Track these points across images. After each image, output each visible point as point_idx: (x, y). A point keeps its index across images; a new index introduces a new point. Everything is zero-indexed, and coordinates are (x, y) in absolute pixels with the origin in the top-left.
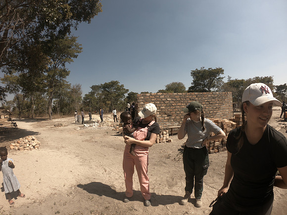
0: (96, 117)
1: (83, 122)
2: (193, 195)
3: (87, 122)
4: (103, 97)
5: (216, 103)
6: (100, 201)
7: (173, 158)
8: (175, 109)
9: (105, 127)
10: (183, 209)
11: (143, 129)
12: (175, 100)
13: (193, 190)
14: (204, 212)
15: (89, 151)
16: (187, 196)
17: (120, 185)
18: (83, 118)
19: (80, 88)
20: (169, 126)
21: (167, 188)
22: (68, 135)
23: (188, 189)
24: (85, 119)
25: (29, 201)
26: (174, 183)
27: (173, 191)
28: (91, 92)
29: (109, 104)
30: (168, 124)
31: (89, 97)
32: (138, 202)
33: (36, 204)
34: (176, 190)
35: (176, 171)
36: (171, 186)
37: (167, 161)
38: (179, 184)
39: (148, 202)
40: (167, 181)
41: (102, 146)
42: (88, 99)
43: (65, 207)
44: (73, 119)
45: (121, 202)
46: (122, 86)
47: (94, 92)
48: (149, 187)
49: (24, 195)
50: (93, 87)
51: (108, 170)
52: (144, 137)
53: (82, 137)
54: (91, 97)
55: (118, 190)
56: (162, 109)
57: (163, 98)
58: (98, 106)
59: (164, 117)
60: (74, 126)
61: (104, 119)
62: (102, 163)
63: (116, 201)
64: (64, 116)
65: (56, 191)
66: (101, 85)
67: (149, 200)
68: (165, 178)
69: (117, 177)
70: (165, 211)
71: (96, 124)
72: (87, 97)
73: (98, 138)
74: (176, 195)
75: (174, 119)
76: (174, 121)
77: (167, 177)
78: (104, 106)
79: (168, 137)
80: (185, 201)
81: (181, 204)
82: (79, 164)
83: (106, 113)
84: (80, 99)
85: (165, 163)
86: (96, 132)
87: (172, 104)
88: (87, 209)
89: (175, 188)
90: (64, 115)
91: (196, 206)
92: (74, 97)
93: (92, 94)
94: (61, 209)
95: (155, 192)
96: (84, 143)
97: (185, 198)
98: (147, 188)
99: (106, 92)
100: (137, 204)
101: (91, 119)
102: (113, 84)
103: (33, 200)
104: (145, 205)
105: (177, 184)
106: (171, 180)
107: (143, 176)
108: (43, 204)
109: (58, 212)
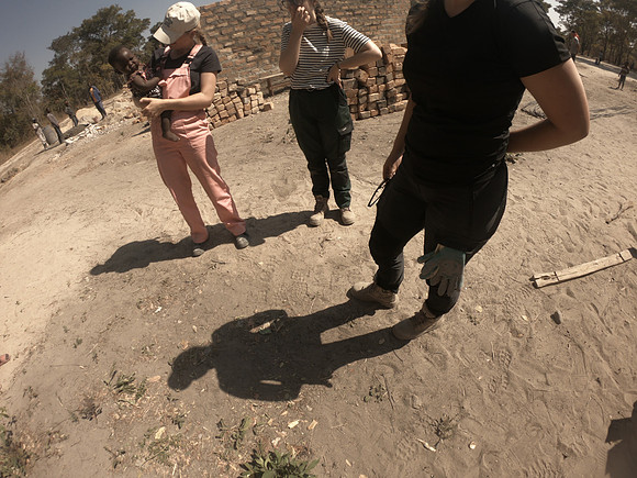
0: (87, 113)
1: (61, 138)
2: (332, 204)
3: (71, 134)
4: (90, 58)
5: (371, 14)
6: (148, 276)
7: (280, 139)
8: (269, 32)
9: (115, 125)
10: (317, 233)
11: (177, 72)
12: (265, 11)
13: (331, 189)
14: (361, 232)
15: (93, 189)
16: (321, 206)
17: (176, 228)
18: (57, 128)
19: (23, 63)
20: (260, 75)
21: (276, 201)
22: (37, 183)
23: (320, 191)
24: (64, 130)
25: (21, 359)
26: (290, 187)
27: (289, 204)
28: (56, 61)
29: (108, 71)
30: (258, 71)
31: (55, 75)
32: (223, 246)
33: (35, 355)
34: (296, 201)
35: (289, 165)
36: (283, 195)
37: (267, 148)
38: (301, 188)
39: (241, 240)
40: (275, 187)
41: (118, 165)
42: (55, 79)
43: (86, 323)
44: (37, 144)
45: (189, 259)
46: (131, 14)
47: (62, 58)
48: (233, 204)
49: (7, 355)
50: (57, 46)
51: (144, 208)
52: (185, 88)
53: (69, 169)
54: (60, 72)
55: (176, 239)
56: (236, 39)
57: (235, 12)
58: (84, 87)
59: (246, 57)
60: (44, 157)
61: (107, 111)
62: (128, 200)
63: (179, 261)
64: (14, 150)
65: (57, 306)
66: (75, 30)
67: (245, 235)
68: (267, 184)
69: (167, 213)
70: (282, 248)
71: (92, 127)
72: (49, 76)
73: (104, 154)
74: (297, 210)
75: (270, 59)
76: (271, 62)
77: (272, 180)
78: (99, 79)
79: (262, 100)
80: (319, 217)
81: (312, 225)
82: (81, 226)
83: (108, 94)
84: (33, 89)
85: (263, 153)
86: (99, 144)
87: (259, 22)
88: (128, 303)
89: (293, 198)
90: (12, 147)
91: (344, 222)
92: (18, 91)
93: (59, 62)
94: (81, 332)
95: (253, 215)
96: (77, 179)
97: (317, 210)
98: (230, 208)
99: (93, 44)
100: (223, 251)
101: (76, 121)
102: (105, 16)
103: (27, 352)
104: (239, 247)
105: (295, 189)
106: (281, 184)
107: (213, 183)
108: (47, 345)
109: (79, 342)
